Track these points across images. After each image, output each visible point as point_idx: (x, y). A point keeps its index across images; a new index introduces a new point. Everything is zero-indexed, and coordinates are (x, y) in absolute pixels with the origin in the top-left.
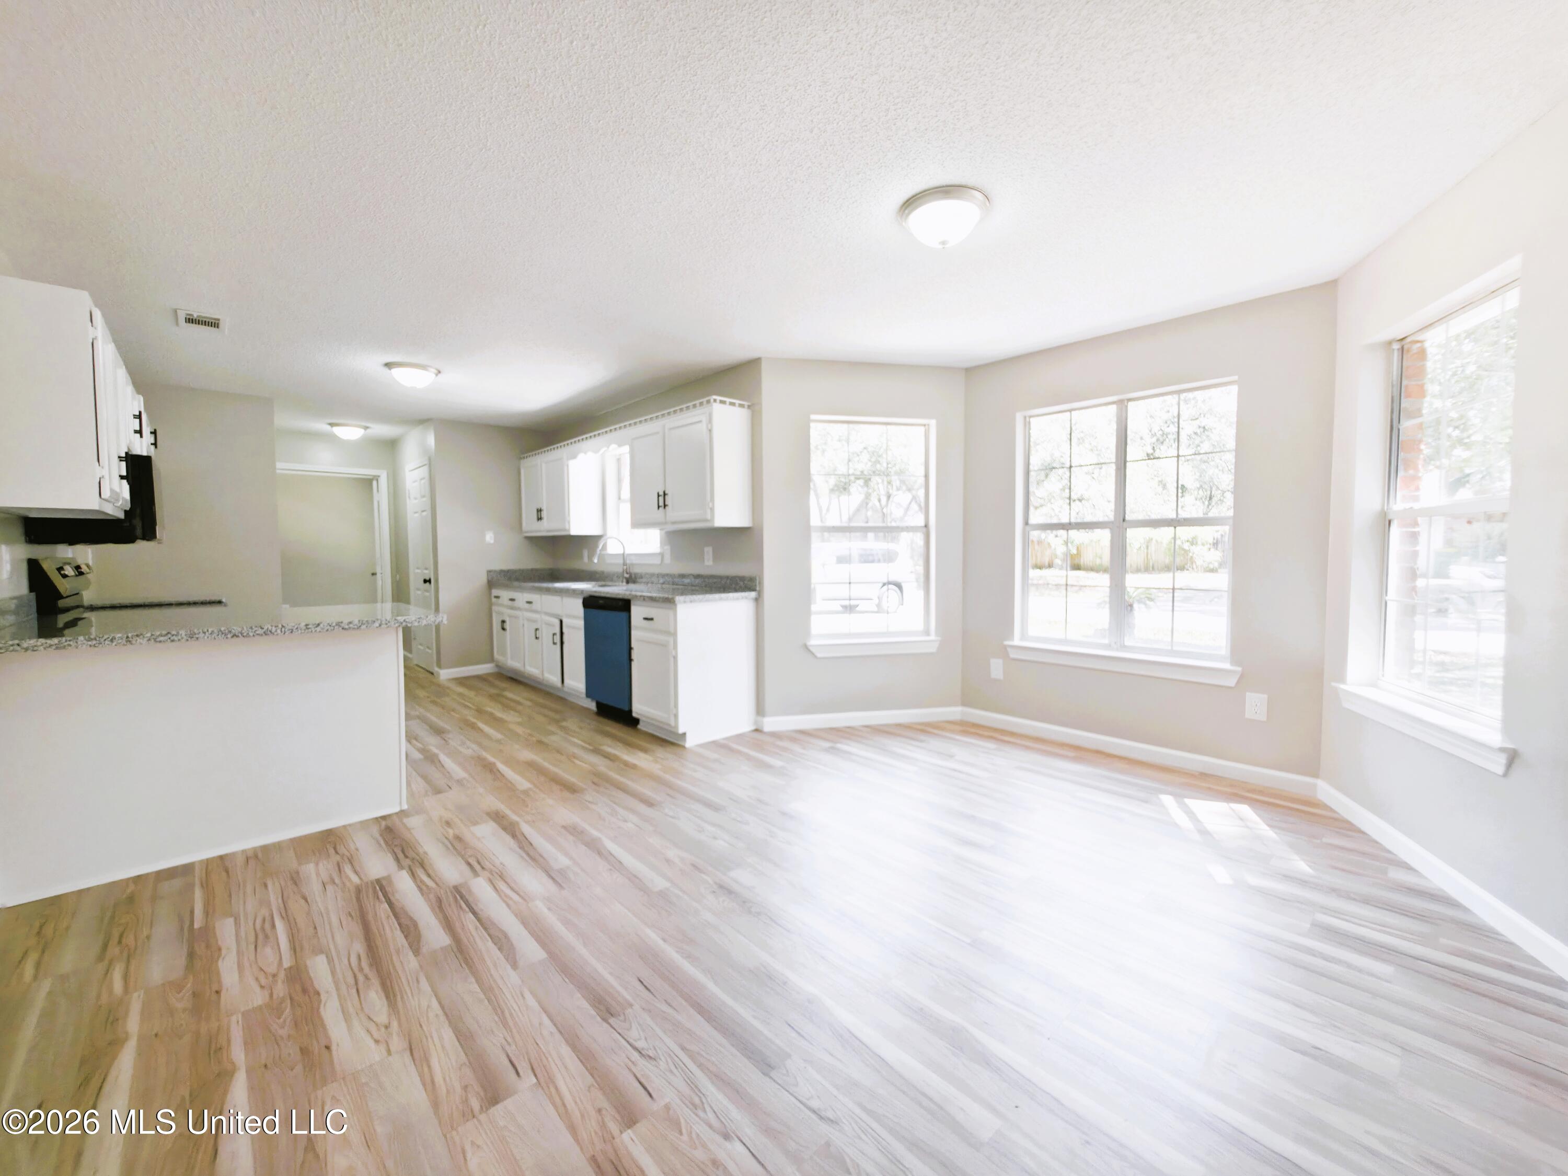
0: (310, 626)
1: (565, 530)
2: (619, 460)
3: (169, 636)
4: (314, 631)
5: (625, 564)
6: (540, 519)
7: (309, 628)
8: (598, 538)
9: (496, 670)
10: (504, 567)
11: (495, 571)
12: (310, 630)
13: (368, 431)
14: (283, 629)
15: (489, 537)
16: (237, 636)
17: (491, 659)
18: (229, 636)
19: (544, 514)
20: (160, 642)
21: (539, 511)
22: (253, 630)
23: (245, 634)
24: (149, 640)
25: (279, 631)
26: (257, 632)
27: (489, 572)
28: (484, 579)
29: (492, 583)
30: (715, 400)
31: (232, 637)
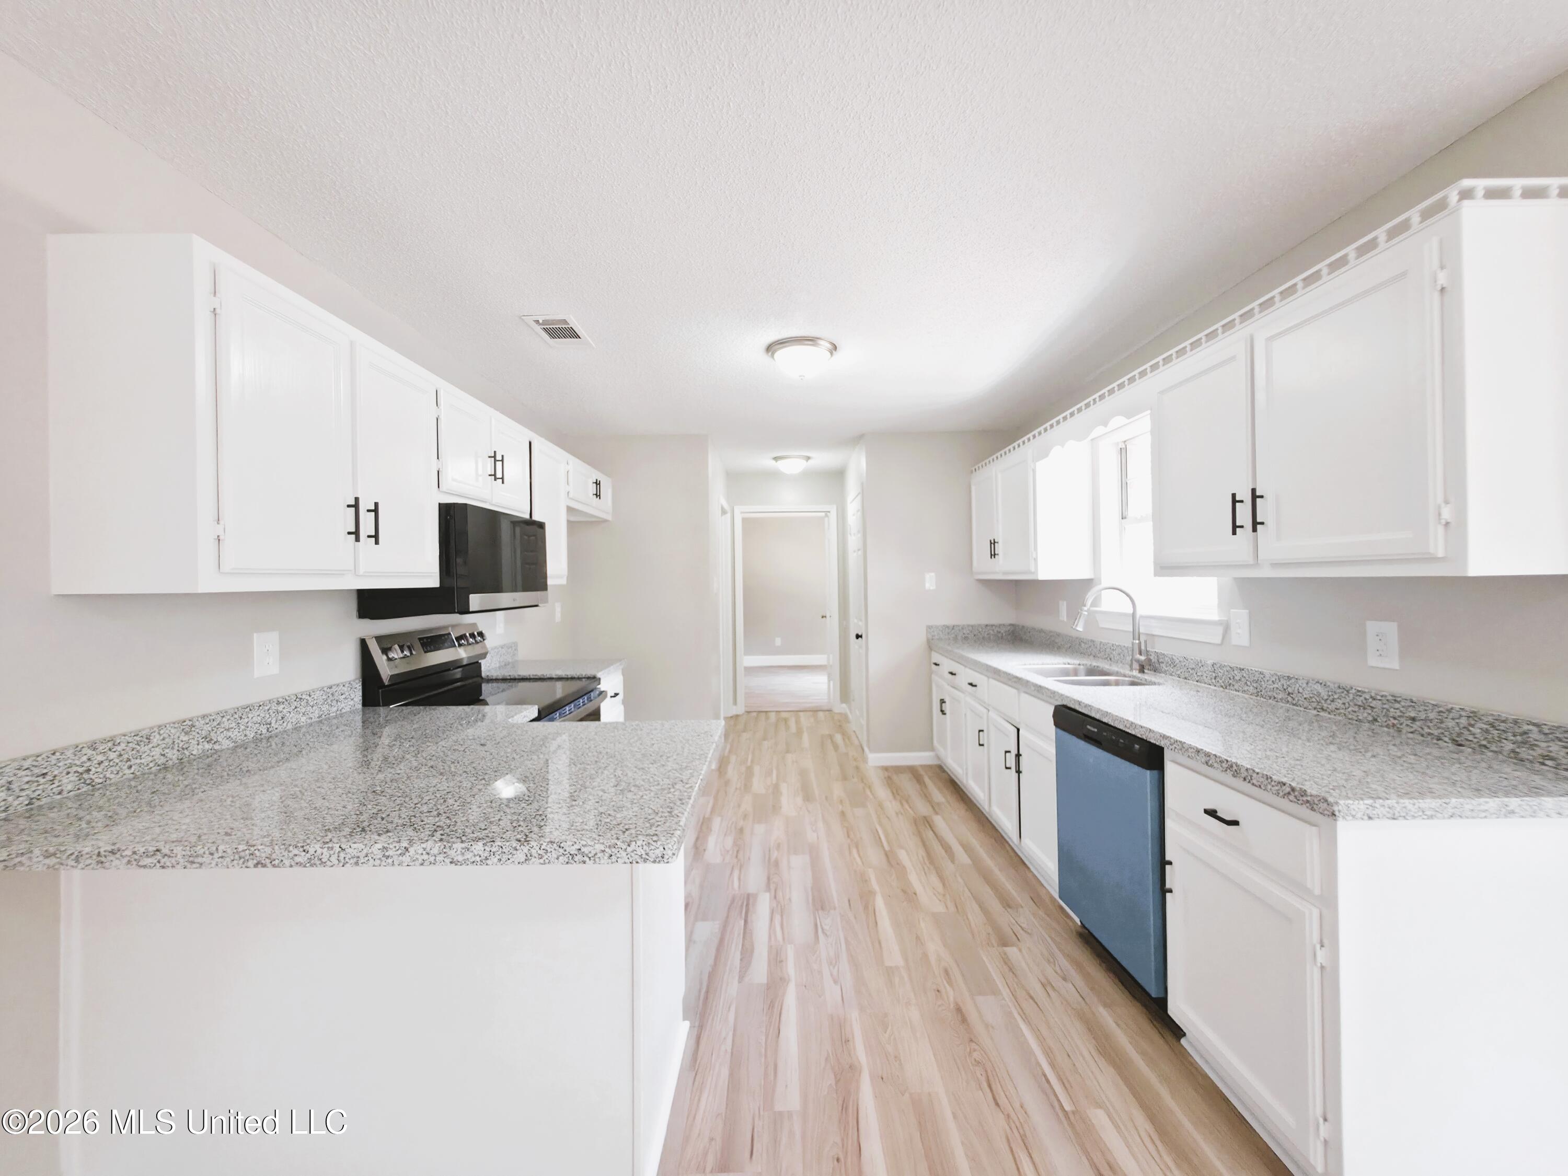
0: (390, 853)
1: (1030, 573)
2: (1123, 452)
3: (159, 856)
4: (396, 863)
5: (1136, 634)
6: (993, 555)
7: (388, 857)
8: (1087, 584)
9: (936, 762)
10: (950, 622)
11: (937, 627)
12: (390, 861)
13: (810, 461)
14: (342, 855)
15: (930, 582)
16: (264, 866)
17: (932, 749)
18: (251, 863)
19: (999, 549)
20: (145, 866)
21: (993, 543)
22: (291, 855)
23: (276, 862)
24: (129, 862)
25: (334, 859)
26: (297, 859)
27: (929, 627)
28: (920, 638)
29: (930, 646)
30: (1466, 194)
31: (256, 866)
